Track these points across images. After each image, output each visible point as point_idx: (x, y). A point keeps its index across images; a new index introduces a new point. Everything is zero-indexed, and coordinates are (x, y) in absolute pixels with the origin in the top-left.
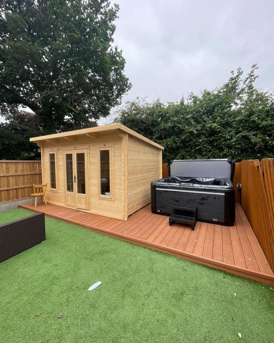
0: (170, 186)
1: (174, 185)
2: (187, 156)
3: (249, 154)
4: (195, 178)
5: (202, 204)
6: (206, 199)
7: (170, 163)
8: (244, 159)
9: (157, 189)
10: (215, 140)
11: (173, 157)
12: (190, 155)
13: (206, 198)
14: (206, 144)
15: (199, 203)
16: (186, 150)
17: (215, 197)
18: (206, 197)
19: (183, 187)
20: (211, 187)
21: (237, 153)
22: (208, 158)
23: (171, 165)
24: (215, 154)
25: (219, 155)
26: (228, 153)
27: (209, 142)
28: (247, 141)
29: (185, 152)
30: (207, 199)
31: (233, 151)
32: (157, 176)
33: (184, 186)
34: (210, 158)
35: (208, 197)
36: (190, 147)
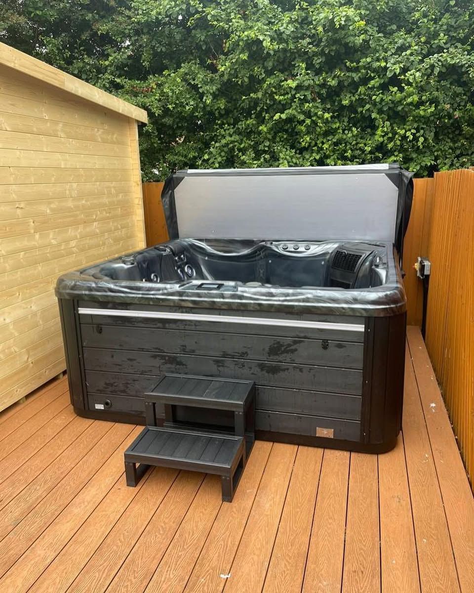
0: (139, 295)
1: (159, 289)
2: (243, 151)
3: (463, 145)
4: (268, 245)
5: (274, 370)
6: (289, 350)
7: (171, 184)
8: (445, 164)
9: (82, 311)
10: (346, 84)
11: (191, 155)
12: (255, 148)
13: (289, 345)
14: (314, 100)
15: (262, 367)
16: (242, 125)
17: (325, 340)
18: (289, 340)
19: (194, 302)
20: (310, 296)
21: (421, 139)
22: (321, 163)
23: (180, 192)
24: (346, 146)
25: (360, 149)
26: (391, 140)
27: (324, 91)
28: (459, 90)
29: (237, 137)
30: (296, 350)
31: (410, 130)
32: (117, 240)
33: (199, 295)
34: (328, 161)
35: (295, 342)
36: (252, 112)
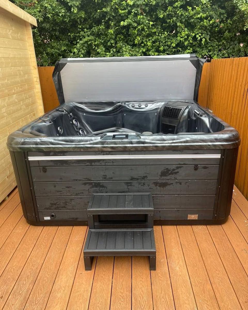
0: (73, 145)
1: (87, 141)
2: (97, 46)
3: (223, 43)
5: (164, 185)
6: (173, 172)
7: (58, 68)
8: (215, 54)
9: (31, 159)
10: (160, 4)
11: (63, 49)
12: (105, 44)
13: (174, 170)
14: (142, 14)
15: (156, 184)
16: (95, 29)
17: (196, 165)
18: (174, 167)
19: (112, 148)
20: (188, 139)
21: (204, 40)
22: (145, 54)
23: (64, 73)
24: (160, 44)
25: (168, 45)
26: (186, 40)
27: (147, 8)
29: (91, 37)
30: (178, 172)
31: (198, 34)
32: (27, 106)
33: (115, 143)
34: (150, 53)
35: (178, 168)
36: (103, 21)
